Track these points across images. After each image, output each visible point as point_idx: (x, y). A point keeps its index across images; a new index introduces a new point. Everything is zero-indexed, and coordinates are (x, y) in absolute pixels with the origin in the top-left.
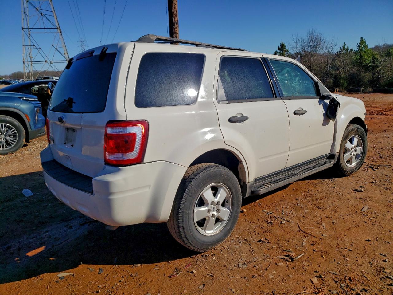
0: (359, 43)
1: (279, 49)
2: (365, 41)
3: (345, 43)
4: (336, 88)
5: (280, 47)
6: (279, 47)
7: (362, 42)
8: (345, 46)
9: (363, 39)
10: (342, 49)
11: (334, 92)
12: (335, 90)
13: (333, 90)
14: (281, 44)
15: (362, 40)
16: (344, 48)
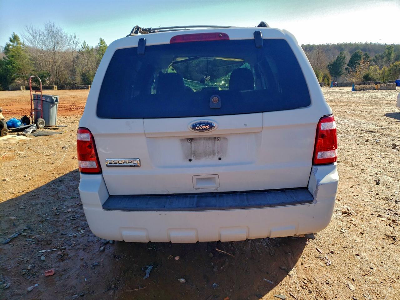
0: (99, 43)
1: (11, 41)
2: (104, 41)
3: (84, 42)
4: (89, 86)
5: (12, 39)
6: (10, 39)
7: (102, 42)
8: (85, 44)
9: (103, 39)
10: (83, 47)
11: (88, 89)
12: (89, 87)
13: (86, 87)
14: (13, 35)
15: (102, 41)
16: (84, 46)
